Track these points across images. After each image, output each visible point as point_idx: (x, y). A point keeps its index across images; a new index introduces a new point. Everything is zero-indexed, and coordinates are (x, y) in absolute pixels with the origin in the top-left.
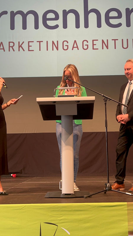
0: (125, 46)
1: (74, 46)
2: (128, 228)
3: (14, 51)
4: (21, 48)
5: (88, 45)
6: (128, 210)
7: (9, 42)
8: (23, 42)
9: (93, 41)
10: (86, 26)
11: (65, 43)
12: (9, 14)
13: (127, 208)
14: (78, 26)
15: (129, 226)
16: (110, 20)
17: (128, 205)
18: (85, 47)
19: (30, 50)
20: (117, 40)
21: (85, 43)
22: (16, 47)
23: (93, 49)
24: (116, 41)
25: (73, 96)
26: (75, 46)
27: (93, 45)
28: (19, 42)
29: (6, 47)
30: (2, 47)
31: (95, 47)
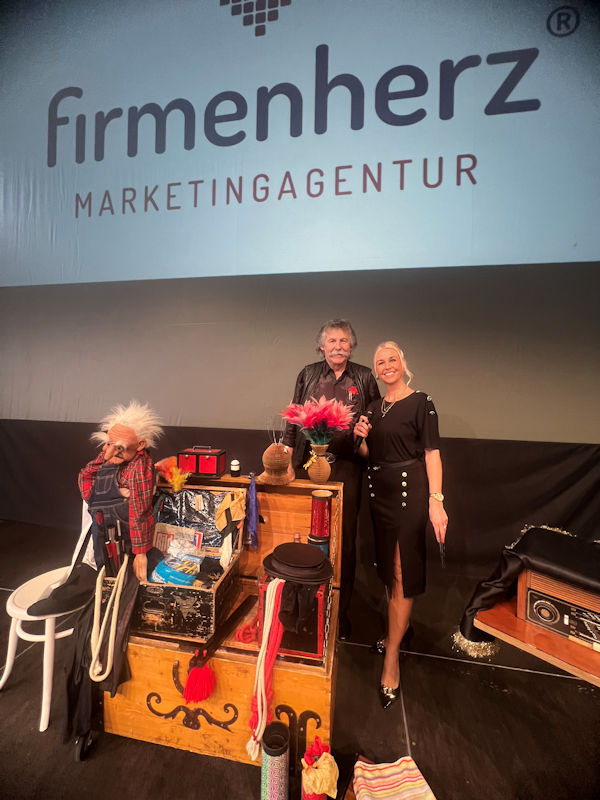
0: (433, 179)
1: (286, 189)
3: (134, 211)
4: (150, 202)
5: (321, 184)
7: (125, 190)
8: (157, 187)
9: (338, 169)
10: (321, 127)
11: (261, 182)
14: (296, 130)
16: (390, 102)
18: (315, 189)
19: (172, 206)
20: (410, 161)
21: (315, 177)
22: (139, 203)
23: (337, 193)
24: (406, 165)
26: (287, 187)
27: (338, 181)
28: (146, 188)
29: (117, 204)
30: (107, 205)
31: (343, 187)
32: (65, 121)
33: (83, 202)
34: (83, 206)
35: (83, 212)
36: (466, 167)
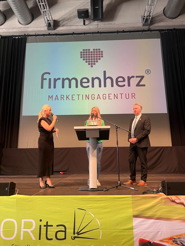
0: (127, 97)
1: (98, 97)
2: (133, 213)
3: (64, 100)
4: (67, 98)
5: (106, 97)
6: (132, 200)
7: (61, 95)
8: (69, 95)
9: (109, 94)
10: (105, 86)
11: (93, 96)
12: (61, 80)
13: (131, 199)
14: (100, 86)
15: (133, 211)
16: (119, 83)
17: (132, 197)
18: (104, 98)
19: (73, 99)
21: (104, 95)
22: (65, 98)
23: (109, 99)
24: (122, 94)
25: (97, 126)
27: (109, 97)
28: (67, 95)
29: (59, 98)
30: (57, 98)
31: (110, 98)
32: (46, 79)
33: (50, 97)
34: (51, 98)
35: (50, 99)
36: (133, 96)
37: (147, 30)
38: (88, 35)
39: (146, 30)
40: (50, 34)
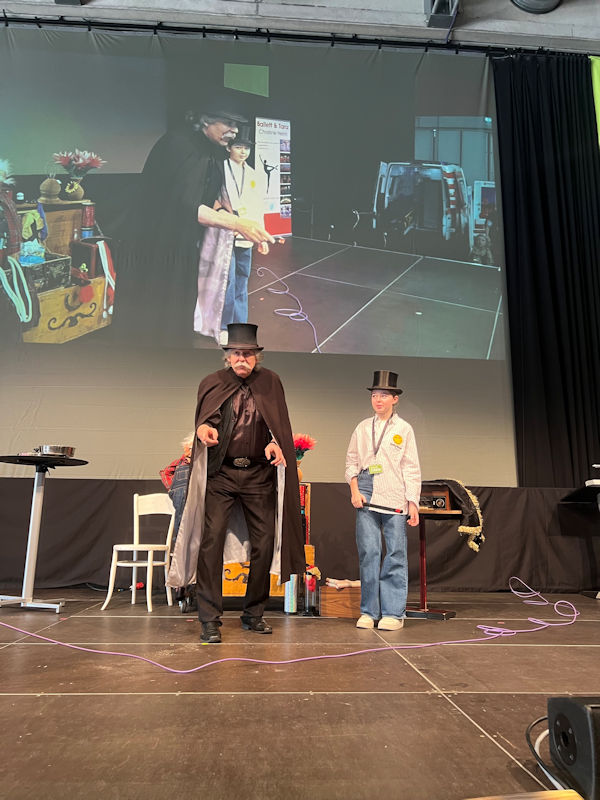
37: (445, 42)
38: (217, 37)
39: (439, 42)
40: (66, 19)
